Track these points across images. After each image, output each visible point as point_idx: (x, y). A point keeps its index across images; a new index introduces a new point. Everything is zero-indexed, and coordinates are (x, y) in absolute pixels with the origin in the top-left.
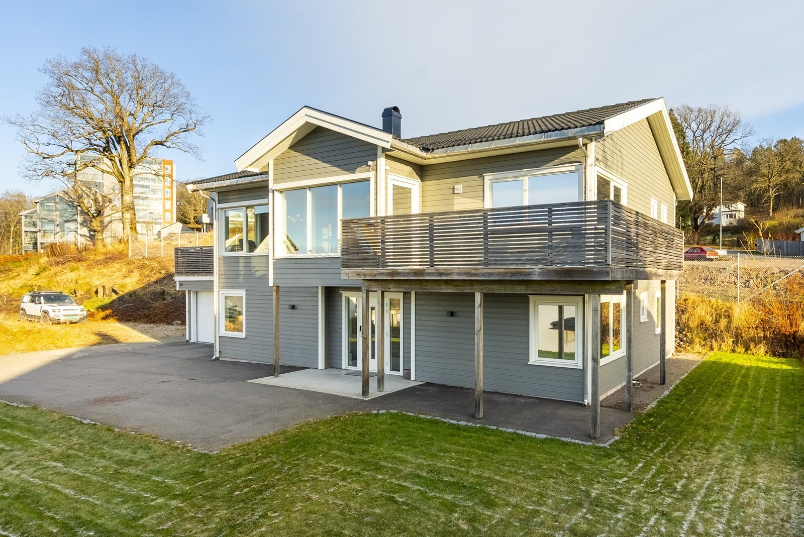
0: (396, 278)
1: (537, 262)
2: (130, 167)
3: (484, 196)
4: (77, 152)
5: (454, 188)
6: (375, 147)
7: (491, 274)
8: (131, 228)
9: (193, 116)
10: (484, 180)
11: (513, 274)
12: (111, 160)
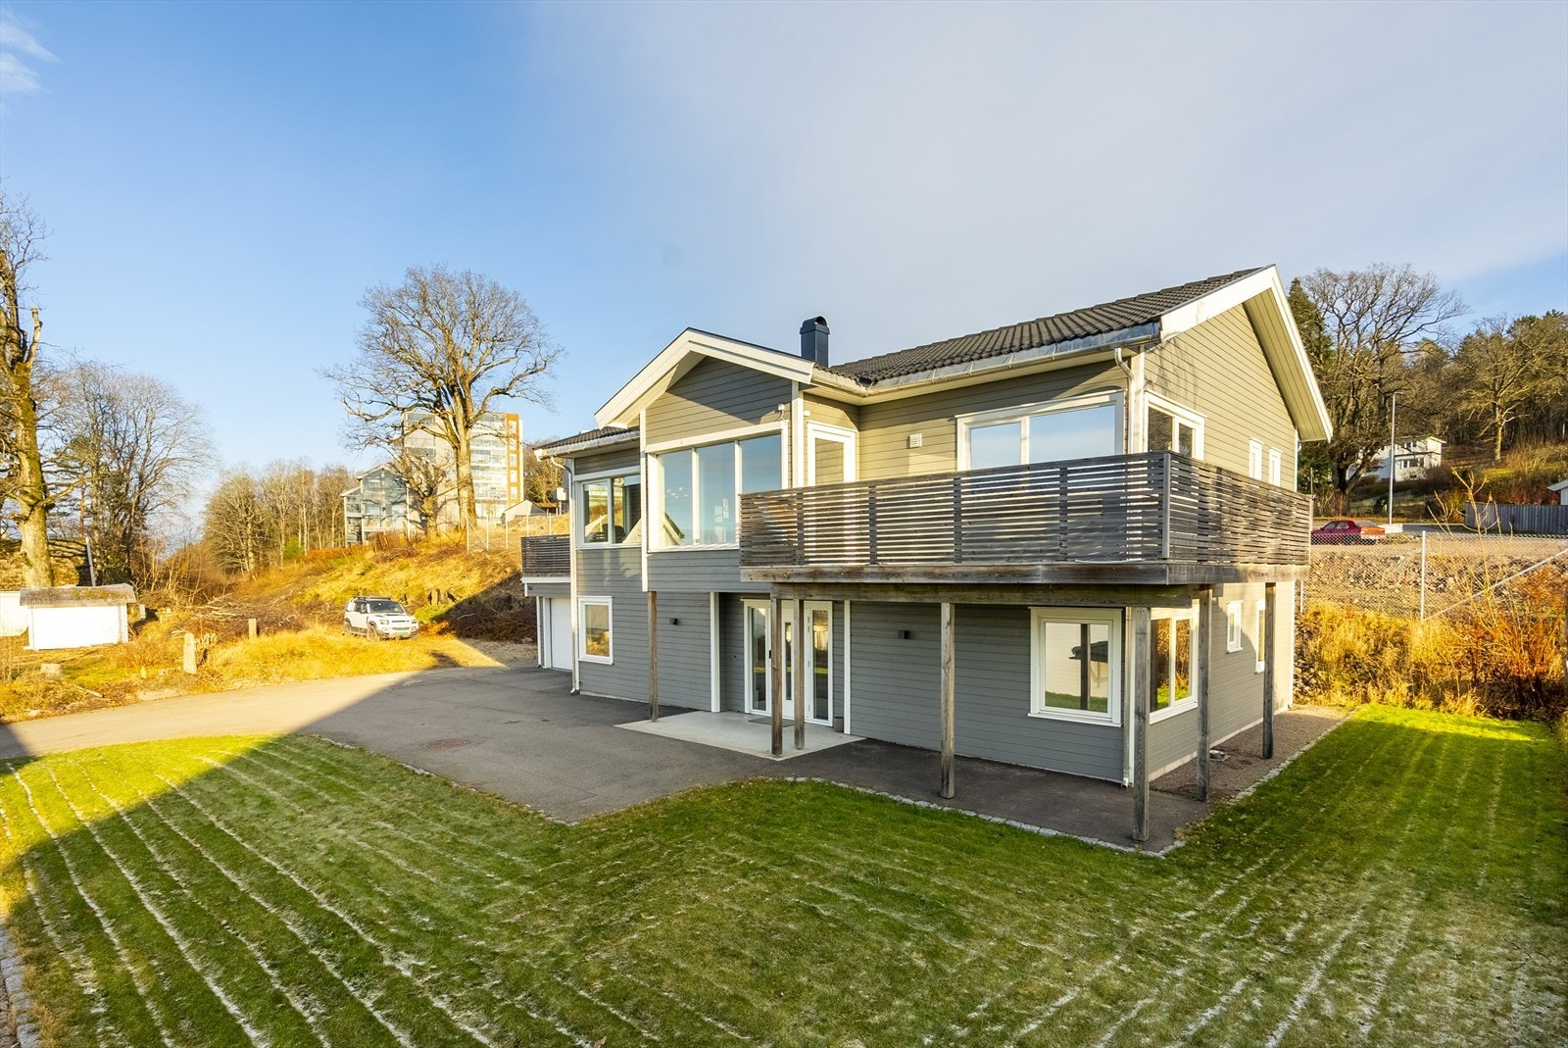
0: (819, 581)
1: (1039, 555)
2: (467, 427)
3: (956, 451)
4: (403, 409)
5: (908, 440)
6: (789, 382)
7: (966, 575)
8: (469, 510)
9: (543, 350)
10: (956, 424)
11: (1001, 575)
12: (443, 418)
